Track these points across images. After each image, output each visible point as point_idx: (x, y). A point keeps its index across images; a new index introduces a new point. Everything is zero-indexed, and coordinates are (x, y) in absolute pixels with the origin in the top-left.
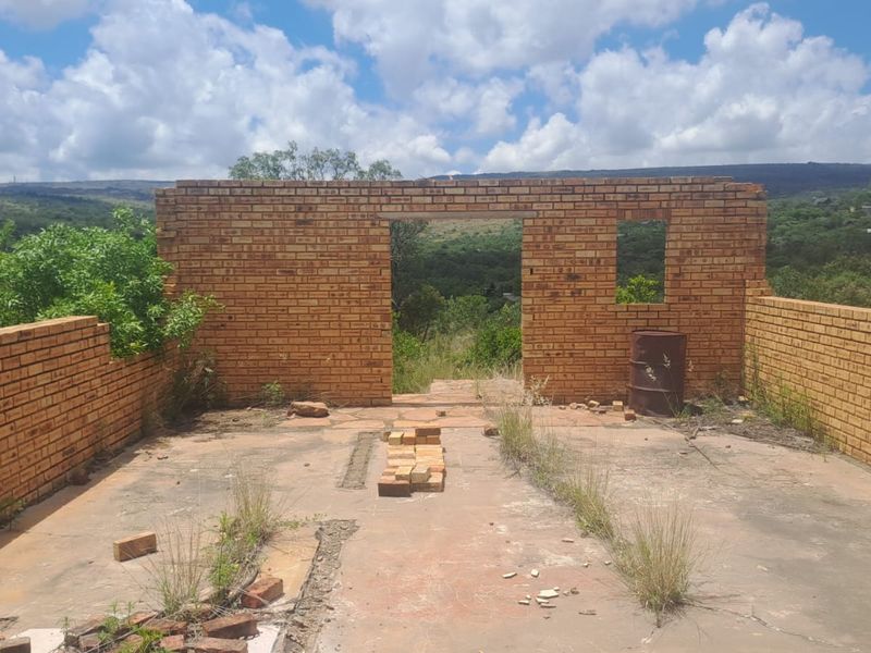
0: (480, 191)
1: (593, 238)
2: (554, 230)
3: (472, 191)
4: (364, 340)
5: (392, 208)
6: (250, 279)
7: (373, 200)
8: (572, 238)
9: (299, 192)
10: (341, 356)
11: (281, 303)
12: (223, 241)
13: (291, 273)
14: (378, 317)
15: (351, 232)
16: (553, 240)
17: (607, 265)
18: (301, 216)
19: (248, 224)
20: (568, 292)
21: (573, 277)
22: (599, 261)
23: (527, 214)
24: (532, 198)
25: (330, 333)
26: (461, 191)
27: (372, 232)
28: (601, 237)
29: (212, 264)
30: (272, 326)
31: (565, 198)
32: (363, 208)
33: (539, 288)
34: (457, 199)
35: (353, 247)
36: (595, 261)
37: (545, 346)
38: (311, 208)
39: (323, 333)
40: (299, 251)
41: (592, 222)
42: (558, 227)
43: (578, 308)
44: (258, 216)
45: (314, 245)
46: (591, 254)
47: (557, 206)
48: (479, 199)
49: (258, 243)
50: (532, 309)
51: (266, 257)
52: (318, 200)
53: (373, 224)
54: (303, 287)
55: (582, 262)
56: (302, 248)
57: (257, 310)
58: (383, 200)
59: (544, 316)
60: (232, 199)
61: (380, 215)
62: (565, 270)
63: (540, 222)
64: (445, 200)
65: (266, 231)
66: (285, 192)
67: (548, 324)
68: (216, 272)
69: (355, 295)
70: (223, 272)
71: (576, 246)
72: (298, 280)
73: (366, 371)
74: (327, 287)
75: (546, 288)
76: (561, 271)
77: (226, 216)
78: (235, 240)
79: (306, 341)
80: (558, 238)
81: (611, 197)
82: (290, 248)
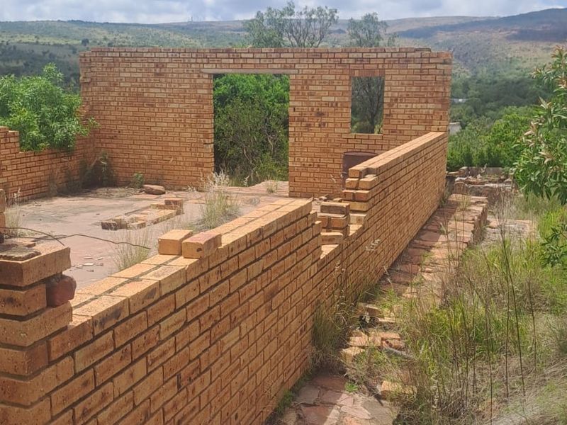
0: (263, 55)
1: (333, 88)
2: (309, 82)
3: (258, 56)
4: (193, 150)
5: (210, 66)
6: (130, 109)
7: (199, 61)
8: (320, 88)
9: (157, 55)
10: (180, 159)
11: (147, 124)
12: (115, 85)
13: (152, 106)
14: (201, 136)
15: (186, 81)
16: (307, 89)
17: (342, 107)
18: (158, 70)
19: (129, 75)
20: (317, 124)
21: (320, 114)
22: (337, 104)
23: (292, 71)
24: (295, 61)
25: (174, 144)
26: (251, 56)
27: (198, 81)
28: (339, 88)
29: (110, 99)
30: (142, 138)
31: (316, 61)
32: (193, 66)
33: (298, 121)
34: (249, 61)
35: (188, 92)
36: (334, 104)
37: (302, 159)
38: (163, 65)
39: (170, 144)
40: (156, 93)
41: (333, 77)
42: (311, 80)
43: (323, 135)
44: (134, 70)
45: (165, 89)
46: (332, 99)
47: (311, 66)
48: (262, 61)
49: (135, 86)
50: (294, 134)
51: (139, 95)
52: (167, 60)
53: (199, 76)
54: (158, 115)
55: (326, 104)
56: (158, 90)
57: (134, 128)
58: (205, 61)
59: (302, 140)
60: (120, 59)
61: (203, 70)
62: (315, 110)
63: (299, 77)
64: (241, 61)
65: (138, 79)
66: (149, 55)
67: (304, 145)
68: (112, 104)
69: (188, 121)
70: (115, 103)
71: (322, 93)
72: (156, 110)
73: (194, 169)
74: (172, 115)
75: (303, 121)
76: (313, 110)
77: (117, 69)
78: (122, 84)
79: (160, 148)
80: (311, 88)
81: (345, 61)
82: (152, 90)
